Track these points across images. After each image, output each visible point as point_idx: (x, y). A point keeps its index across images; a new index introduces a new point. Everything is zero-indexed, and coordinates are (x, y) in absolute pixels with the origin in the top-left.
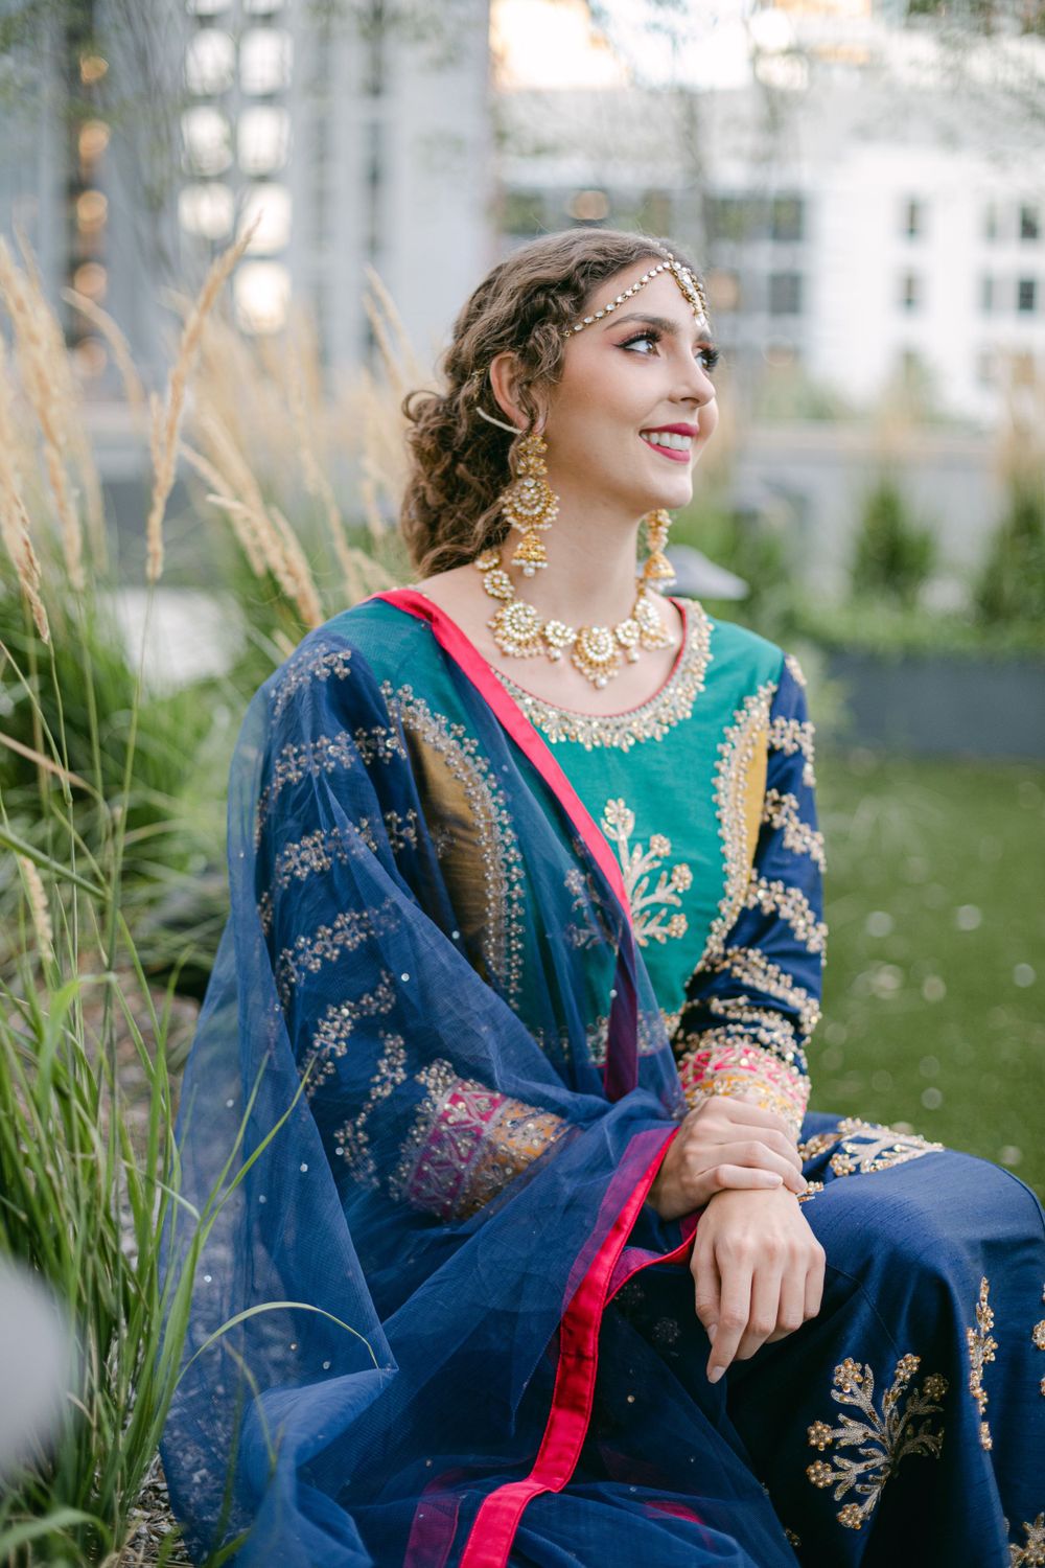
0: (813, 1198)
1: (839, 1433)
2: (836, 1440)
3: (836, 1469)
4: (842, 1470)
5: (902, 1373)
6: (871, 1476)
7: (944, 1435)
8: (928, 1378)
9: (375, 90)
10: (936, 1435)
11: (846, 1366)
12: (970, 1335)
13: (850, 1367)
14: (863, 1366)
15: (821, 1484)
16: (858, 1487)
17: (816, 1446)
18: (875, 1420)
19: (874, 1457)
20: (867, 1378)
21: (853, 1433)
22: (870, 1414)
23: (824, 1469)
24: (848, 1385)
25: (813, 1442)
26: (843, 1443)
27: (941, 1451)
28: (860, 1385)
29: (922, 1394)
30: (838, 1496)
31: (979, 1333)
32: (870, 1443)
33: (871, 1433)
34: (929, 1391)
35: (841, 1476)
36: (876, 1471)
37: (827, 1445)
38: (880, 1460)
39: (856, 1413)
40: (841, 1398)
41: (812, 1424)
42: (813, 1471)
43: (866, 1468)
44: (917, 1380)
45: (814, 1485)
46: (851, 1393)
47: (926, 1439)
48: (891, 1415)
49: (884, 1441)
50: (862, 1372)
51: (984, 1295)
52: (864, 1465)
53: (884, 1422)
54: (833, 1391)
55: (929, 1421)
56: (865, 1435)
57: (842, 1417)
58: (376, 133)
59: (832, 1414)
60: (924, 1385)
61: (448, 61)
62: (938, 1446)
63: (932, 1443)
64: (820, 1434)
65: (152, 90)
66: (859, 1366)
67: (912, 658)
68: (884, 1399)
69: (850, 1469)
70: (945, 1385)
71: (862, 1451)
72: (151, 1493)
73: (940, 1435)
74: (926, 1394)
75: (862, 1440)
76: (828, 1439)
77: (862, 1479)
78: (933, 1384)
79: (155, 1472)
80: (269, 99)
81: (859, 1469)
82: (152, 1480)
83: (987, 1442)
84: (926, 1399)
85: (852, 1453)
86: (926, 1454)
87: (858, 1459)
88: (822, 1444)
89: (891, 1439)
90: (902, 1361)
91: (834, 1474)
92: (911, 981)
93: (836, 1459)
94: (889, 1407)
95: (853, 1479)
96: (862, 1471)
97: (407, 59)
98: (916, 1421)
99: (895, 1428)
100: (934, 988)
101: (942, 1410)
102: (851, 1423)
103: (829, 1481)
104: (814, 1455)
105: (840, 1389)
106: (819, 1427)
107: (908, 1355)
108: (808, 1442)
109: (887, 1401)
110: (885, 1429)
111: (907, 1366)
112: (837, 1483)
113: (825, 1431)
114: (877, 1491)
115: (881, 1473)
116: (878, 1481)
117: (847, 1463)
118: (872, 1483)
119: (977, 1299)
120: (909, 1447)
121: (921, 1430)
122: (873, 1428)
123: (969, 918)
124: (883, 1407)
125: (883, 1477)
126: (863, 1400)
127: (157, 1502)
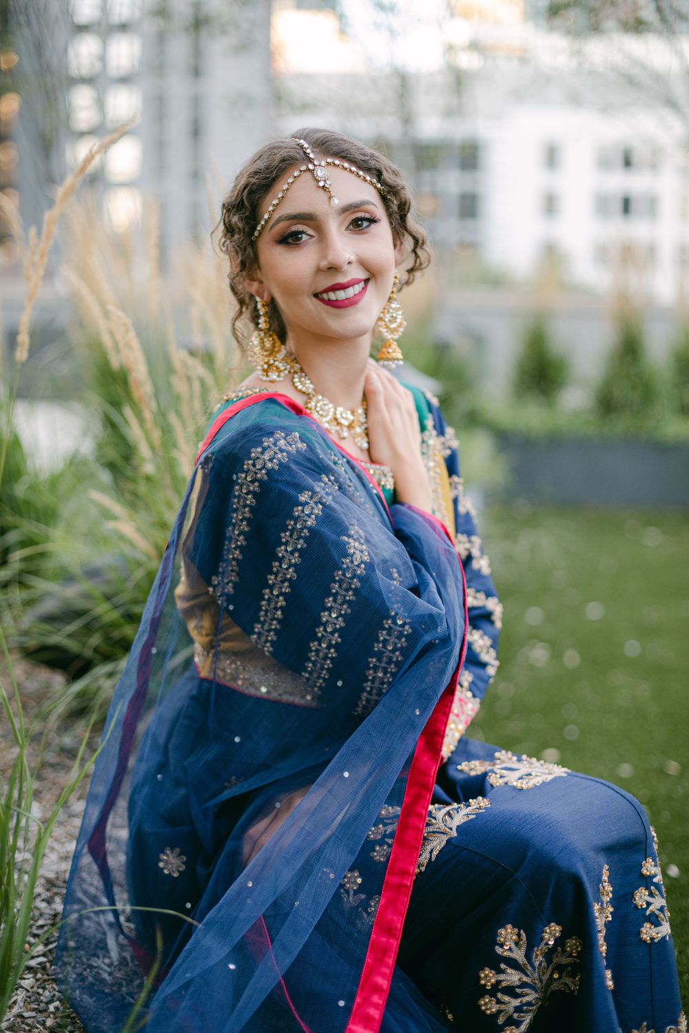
0: (484, 811)
1: (502, 977)
2: (499, 982)
3: (499, 1002)
4: (503, 1003)
5: (547, 937)
6: (525, 1008)
7: (580, 978)
8: (568, 940)
9: (196, 72)
10: (574, 978)
11: (506, 930)
12: (596, 908)
13: (509, 931)
14: (520, 931)
15: (488, 1012)
16: (515, 1015)
17: (485, 985)
18: (527, 969)
19: (527, 995)
20: (522, 940)
21: (512, 977)
22: (524, 965)
23: (490, 1001)
24: (507, 943)
25: (483, 982)
26: (504, 984)
27: (578, 990)
28: (517, 944)
29: (564, 951)
30: (501, 1021)
31: (602, 905)
32: (524, 985)
33: (525, 979)
34: (568, 949)
35: (503, 1007)
36: (529, 1004)
37: (492, 985)
38: (531, 996)
39: (513, 964)
40: (503, 952)
41: (482, 969)
42: (483, 1002)
43: (521, 1002)
44: (560, 941)
45: (484, 1012)
46: (510, 949)
47: (568, 980)
48: (540, 965)
49: (535, 983)
50: (519, 935)
51: (605, 878)
52: (519, 1000)
53: (534, 969)
54: (497, 947)
55: (569, 968)
56: (520, 980)
57: (503, 966)
58: (196, 103)
59: (496, 963)
60: (565, 945)
61: (243, 48)
62: (576, 986)
63: (573, 984)
64: (488, 977)
65: (45, 70)
66: (516, 930)
67: (555, 442)
68: (535, 954)
69: (509, 1002)
70: (580, 945)
71: (518, 991)
72: (19, 1020)
73: (577, 979)
74: (566, 951)
75: (518, 983)
76: (493, 981)
77: (518, 1009)
78: (572, 944)
79: (22, 1004)
80: (125, 80)
81: (516, 1002)
82: (20, 1010)
83: (610, 983)
84: (567, 954)
85: (511, 991)
86: (567, 991)
87: (516, 996)
88: (489, 984)
89: (541, 981)
90: (547, 928)
91: (498, 1006)
92: (557, 653)
93: (499, 995)
94: (538, 960)
95: (512, 1010)
96: (518, 1004)
97: (217, 48)
98: (560, 968)
99: (544, 973)
100: (572, 658)
101: (578, 961)
102: (509, 971)
103: (494, 1010)
104: (483, 991)
105: (502, 946)
106: (487, 972)
107: (553, 924)
108: (479, 982)
109: (537, 955)
110: (536, 975)
111: (551, 933)
112: (499, 1012)
113: (491, 975)
114: (530, 1017)
115: (532, 1005)
116: (530, 1011)
117: (506, 998)
118: (526, 1012)
119: (600, 881)
120: (555, 986)
121: (564, 974)
122: (527, 975)
123: (594, 611)
124: (534, 960)
125: (534, 1008)
126: (519, 955)
127: (23, 1026)
